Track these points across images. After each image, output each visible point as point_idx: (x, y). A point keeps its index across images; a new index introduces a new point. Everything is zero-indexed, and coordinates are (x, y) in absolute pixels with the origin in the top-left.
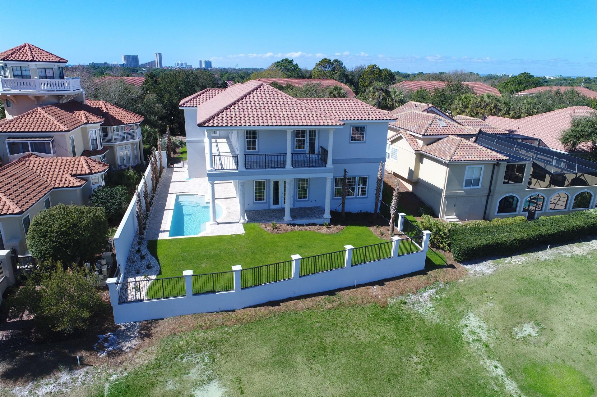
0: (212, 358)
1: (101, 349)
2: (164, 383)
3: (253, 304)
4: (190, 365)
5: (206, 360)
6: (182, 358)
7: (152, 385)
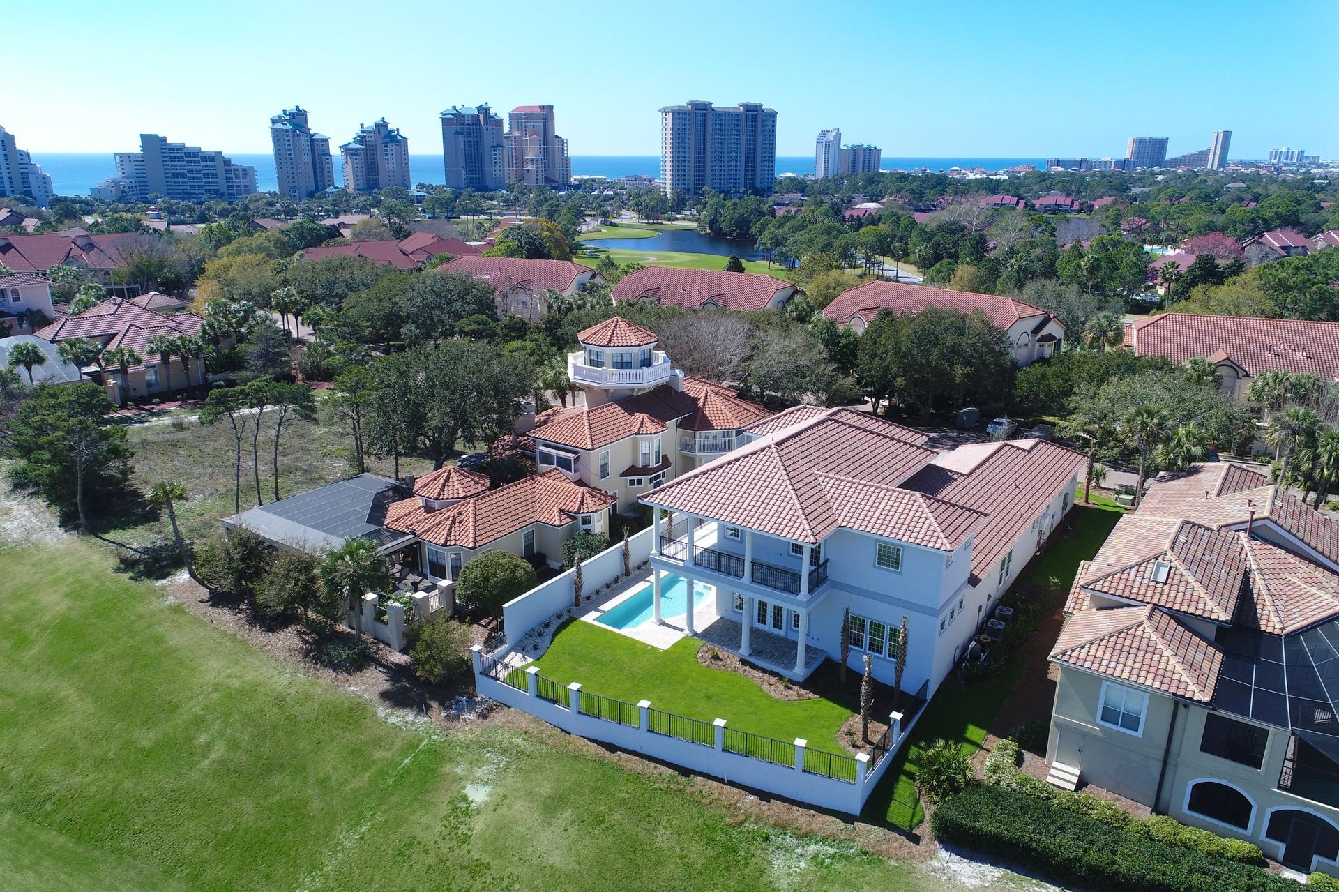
0: (507, 767)
1: (448, 708)
2: (458, 764)
3: (591, 737)
4: (488, 762)
5: (501, 766)
6: (488, 752)
7: (450, 759)
